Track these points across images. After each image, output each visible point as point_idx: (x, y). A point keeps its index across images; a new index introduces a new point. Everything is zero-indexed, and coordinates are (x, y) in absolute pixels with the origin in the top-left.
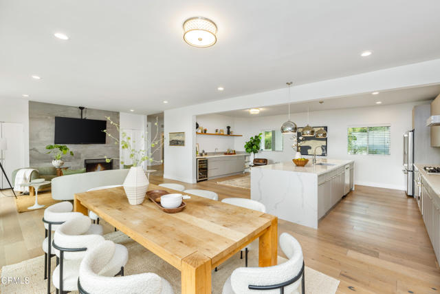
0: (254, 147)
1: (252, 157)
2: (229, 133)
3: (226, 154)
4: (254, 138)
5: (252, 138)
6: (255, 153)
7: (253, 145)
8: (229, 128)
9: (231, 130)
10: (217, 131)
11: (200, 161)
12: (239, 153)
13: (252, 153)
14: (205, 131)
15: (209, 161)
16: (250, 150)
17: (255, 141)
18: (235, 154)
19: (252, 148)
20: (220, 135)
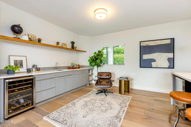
0: (98, 61)
1: (96, 71)
2: (73, 47)
3: (69, 68)
4: (97, 53)
5: (95, 53)
6: (98, 67)
7: (97, 59)
8: (73, 43)
9: (75, 45)
10: (58, 43)
11: (10, 83)
12: (83, 67)
13: (96, 67)
14: (39, 41)
15: (36, 79)
16: (93, 64)
17: (98, 55)
18: (79, 68)
19: (96, 62)
20: (62, 48)
